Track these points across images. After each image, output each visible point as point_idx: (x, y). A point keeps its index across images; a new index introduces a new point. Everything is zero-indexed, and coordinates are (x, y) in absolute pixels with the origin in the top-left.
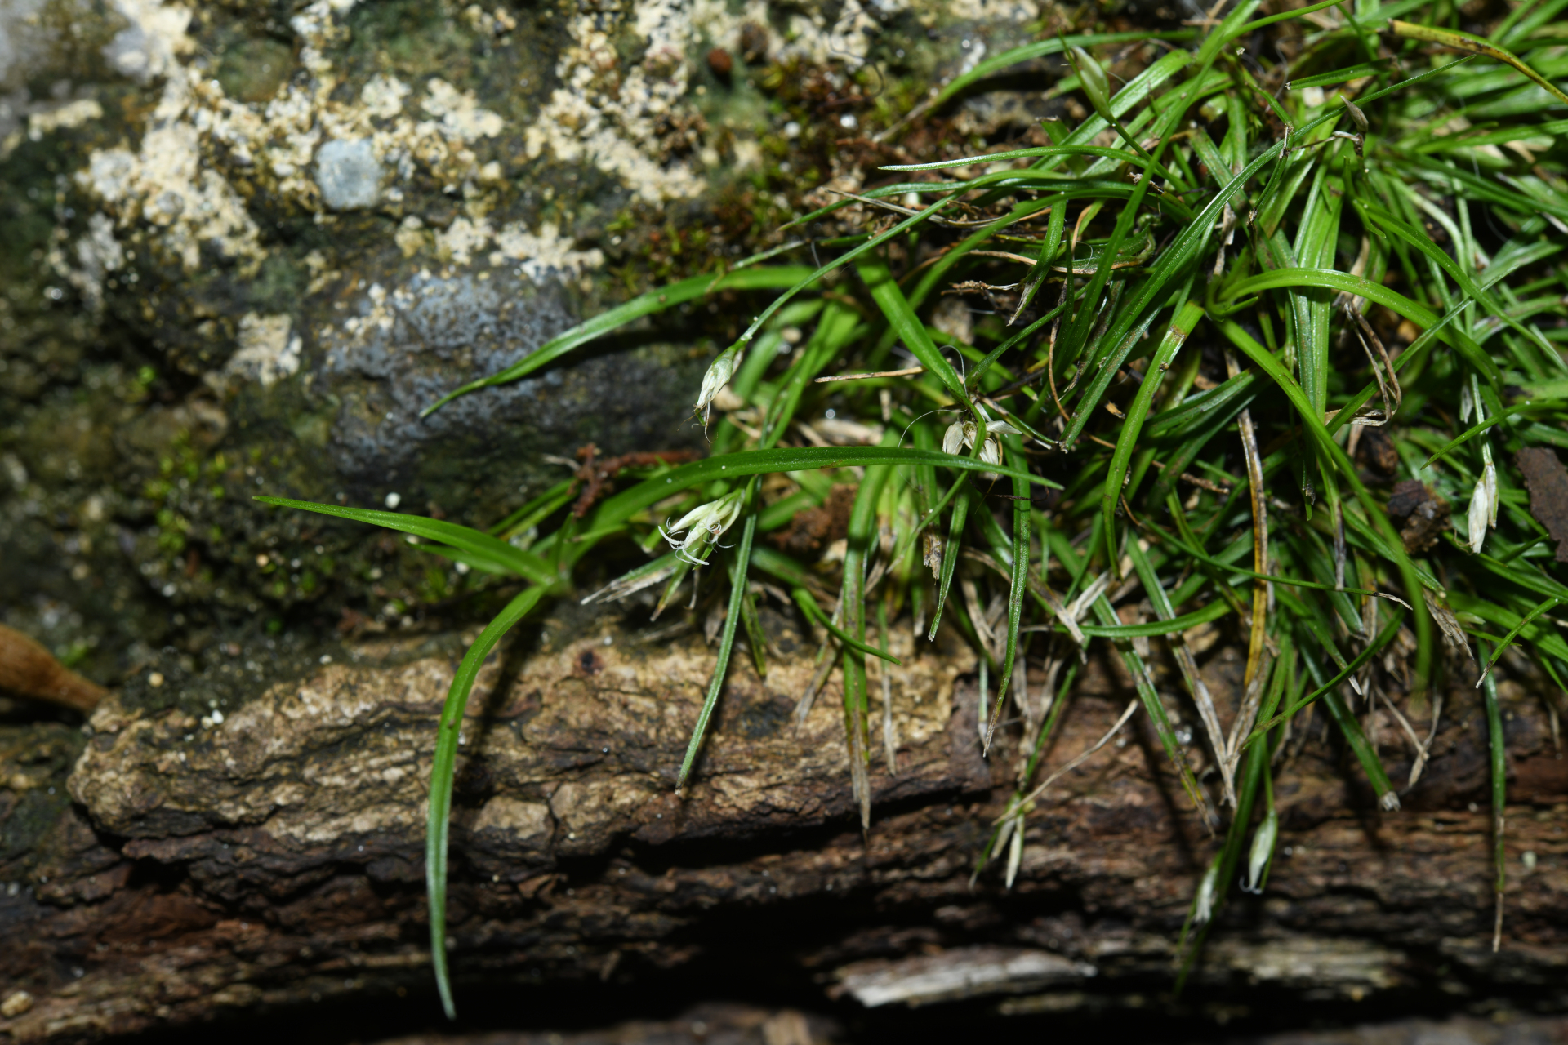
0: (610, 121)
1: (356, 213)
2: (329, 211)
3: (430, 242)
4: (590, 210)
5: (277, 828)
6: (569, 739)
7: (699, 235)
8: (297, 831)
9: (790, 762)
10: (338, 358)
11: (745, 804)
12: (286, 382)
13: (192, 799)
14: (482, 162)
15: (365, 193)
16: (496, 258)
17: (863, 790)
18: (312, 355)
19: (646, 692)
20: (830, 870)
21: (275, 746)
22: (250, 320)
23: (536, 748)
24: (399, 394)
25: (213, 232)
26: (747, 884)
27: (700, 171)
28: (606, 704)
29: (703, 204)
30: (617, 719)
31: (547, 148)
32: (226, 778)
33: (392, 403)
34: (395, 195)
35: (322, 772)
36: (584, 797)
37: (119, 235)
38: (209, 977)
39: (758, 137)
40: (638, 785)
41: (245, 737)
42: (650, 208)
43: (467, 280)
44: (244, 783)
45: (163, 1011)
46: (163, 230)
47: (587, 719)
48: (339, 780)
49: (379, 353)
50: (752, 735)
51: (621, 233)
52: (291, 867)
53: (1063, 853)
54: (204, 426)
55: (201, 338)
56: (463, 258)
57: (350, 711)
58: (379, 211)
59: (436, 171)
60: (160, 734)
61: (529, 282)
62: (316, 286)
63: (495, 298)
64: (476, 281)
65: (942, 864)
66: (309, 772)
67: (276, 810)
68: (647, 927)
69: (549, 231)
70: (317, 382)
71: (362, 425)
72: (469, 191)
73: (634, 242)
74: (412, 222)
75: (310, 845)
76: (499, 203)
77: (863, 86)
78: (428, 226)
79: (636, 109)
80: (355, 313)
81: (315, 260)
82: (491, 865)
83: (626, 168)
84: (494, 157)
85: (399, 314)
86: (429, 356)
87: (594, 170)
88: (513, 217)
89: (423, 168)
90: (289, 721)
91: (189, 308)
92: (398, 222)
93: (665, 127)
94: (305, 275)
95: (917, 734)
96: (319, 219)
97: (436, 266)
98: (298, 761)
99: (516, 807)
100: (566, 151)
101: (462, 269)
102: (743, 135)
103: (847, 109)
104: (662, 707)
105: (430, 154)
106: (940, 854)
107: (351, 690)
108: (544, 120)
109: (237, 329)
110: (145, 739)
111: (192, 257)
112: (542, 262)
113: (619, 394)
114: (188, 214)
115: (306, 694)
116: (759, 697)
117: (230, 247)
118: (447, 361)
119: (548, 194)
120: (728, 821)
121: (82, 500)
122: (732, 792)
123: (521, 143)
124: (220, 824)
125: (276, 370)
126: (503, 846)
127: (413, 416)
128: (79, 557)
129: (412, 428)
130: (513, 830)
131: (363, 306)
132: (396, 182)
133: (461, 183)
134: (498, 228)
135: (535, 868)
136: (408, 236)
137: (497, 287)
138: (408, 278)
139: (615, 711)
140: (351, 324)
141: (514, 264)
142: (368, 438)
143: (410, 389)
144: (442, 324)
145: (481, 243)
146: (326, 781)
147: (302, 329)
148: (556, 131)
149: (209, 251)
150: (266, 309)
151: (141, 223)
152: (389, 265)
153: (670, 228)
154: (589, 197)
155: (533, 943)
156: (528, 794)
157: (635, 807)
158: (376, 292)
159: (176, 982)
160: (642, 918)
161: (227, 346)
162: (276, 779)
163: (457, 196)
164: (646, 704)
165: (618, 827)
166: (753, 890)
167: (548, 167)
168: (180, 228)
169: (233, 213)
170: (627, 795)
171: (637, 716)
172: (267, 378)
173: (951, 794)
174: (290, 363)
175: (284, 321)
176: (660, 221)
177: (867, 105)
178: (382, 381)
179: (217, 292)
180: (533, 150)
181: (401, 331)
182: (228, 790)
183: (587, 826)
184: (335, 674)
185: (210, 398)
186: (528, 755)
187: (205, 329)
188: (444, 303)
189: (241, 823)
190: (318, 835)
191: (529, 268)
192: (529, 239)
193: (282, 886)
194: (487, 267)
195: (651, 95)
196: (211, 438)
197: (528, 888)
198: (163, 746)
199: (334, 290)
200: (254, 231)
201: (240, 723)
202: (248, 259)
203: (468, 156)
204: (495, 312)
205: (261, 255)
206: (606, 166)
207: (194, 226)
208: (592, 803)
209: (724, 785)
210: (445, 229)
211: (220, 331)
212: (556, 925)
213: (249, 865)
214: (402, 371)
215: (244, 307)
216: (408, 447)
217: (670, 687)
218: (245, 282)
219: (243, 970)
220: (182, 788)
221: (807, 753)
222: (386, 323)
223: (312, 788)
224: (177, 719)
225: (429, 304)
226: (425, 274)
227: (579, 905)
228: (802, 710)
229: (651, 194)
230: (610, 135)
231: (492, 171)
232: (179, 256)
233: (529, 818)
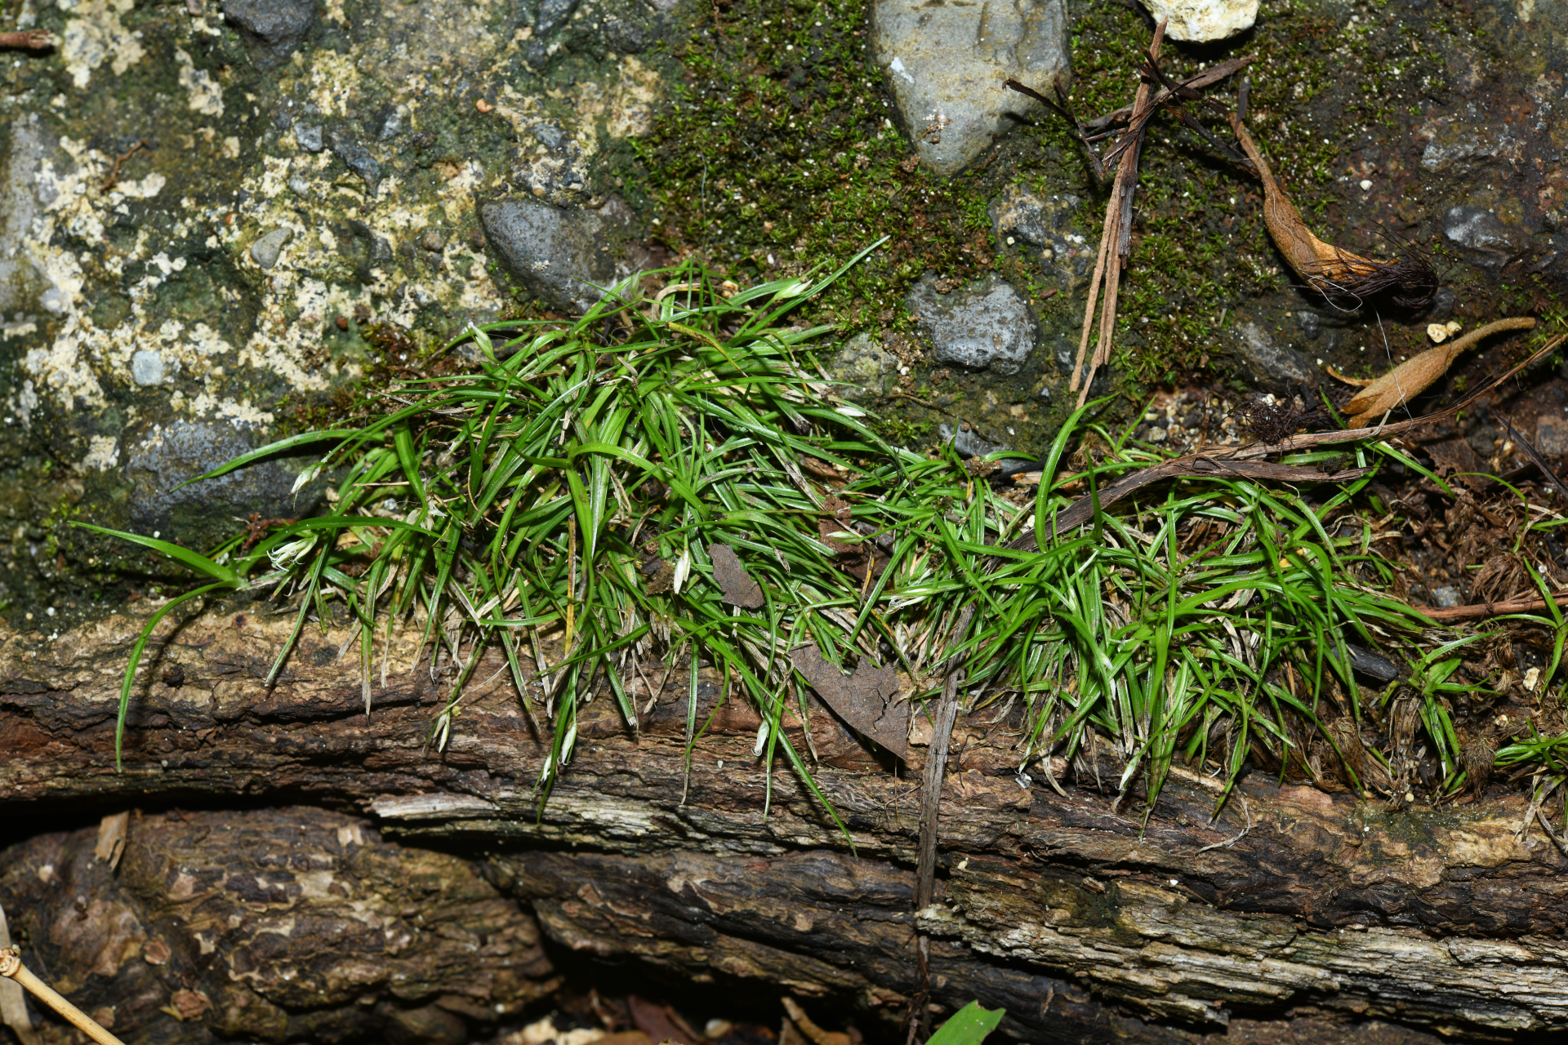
0: (281, 349)
1: (150, 388)
2: (137, 385)
3: (187, 405)
4: (267, 394)
5: (77, 693)
6: (225, 659)
7: (322, 411)
8: (87, 696)
9: (333, 679)
10: (135, 461)
11: (307, 697)
12: (111, 471)
13: (37, 675)
14: (214, 366)
15: (155, 378)
16: (218, 415)
17: (367, 696)
18: (124, 459)
19: (266, 638)
20: (351, 737)
21: (79, 652)
22: (96, 438)
23: (208, 662)
24: (163, 480)
25: (82, 393)
26: (312, 742)
27: (327, 376)
28: (246, 642)
29: (326, 395)
30: (250, 650)
31: (248, 360)
32: (52, 665)
33: (159, 484)
34: (170, 380)
35: (102, 666)
36: (229, 688)
37: (36, 391)
38: (44, 771)
39: (361, 363)
40: (256, 684)
41: (66, 646)
42: (299, 395)
43: (201, 425)
44: (64, 670)
45: (19, 787)
46: (56, 391)
47: (235, 649)
48: (111, 671)
49: (155, 458)
50: (318, 664)
51: (283, 407)
52: (83, 714)
53: (474, 739)
54: (75, 492)
55: (71, 446)
56: (201, 414)
57: (119, 637)
58: (162, 387)
59: (191, 369)
60: (26, 642)
61: (233, 428)
62: (130, 423)
63: (214, 435)
64: (206, 426)
65: (414, 741)
66: (95, 666)
67: (78, 684)
68: (263, 762)
69: (246, 403)
70: (125, 472)
71: (143, 494)
72: (207, 380)
73: (290, 411)
74: (178, 394)
75: (93, 703)
76: (222, 387)
77: (412, 338)
78: (186, 397)
79: (294, 344)
80: (145, 438)
81: (131, 410)
82: (182, 720)
83: (289, 374)
84: (220, 364)
85: (166, 440)
86: (179, 462)
87: (272, 373)
88: (230, 394)
89: (185, 367)
90: (89, 640)
91: (66, 430)
92: (172, 393)
93: (309, 354)
94: (125, 418)
95: (400, 670)
96: (132, 389)
97: (188, 416)
98: (92, 660)
99: (196, 692)
100: (258, 362)
101: (200, 419)
102: (352, 361)
103: (401, 350)
104: (273, 646)
105: (189, 360)
106: (413, 734)
107: (122, 627)
108: (249, 347)
109: (89, 443)
110: (18, 644)
111: (70, 405)
112: (242, 419)
113: (274, 488)
114: (70, 383)
115: (99, 626)
116: (322, 645)
117: (89, 401)
118: (187, 465)
119: (247, 384)
120: (298, 706)
121: (15, 527)
122: (301, 691)
123: (236, 357)
124: (51, 689)
125: (107, 465)
126: (188, 710)
127: (168, 492)
128: (12, 558)
129: (167, 498)
130: (193, 703)
131: (150, 435)
132: (170, 374)
133: (203, 376)
134: (220, 399)
135: (204, 724)
136: (177, 400)
137: (215, 430)
138: (173, 422)
139: (249, 647)
140: (143, 443)
141: (227, 419)
142: (146, 503)
143: (167, 478)
144: (186, 446)
145: (211, 407)
146: (104, 671)
147: (121, 445)
148: (253, 353)
149: (79, 402)
150: (104, 433)
151: (46, 385)
152: (165, 415)
153: (308, 407)
154: (269, 388)
155: (207, 766)
156: (202, 685)
157: (253, 695)
158: (157, 428)
159: (27, 773)
160: (261, 756)
161: (84, 451)
162: (79, 669)
163: (201, 382)
164: (266, 645)
165: (245, 704)
166: (315, 745)
167: (248, 371)
168: (65, 390)
169: (93, 385)
170: (250, 688)
171: (260, 650)
172: (103, 469)
173: (412, 701)
174: (113, 461)
175: (113, 440)
176: (303, 402)
177: (415, 347)
178: (155, 473)
179: (82, 423)
180: (241, 362)
181: (166, 450)
182: (55, 672)
183: (228, 703)
184: (116, 617)
185: (76, 477)
186: (205, 666)
187: (74, 441)
188: (188, 435)
189: (59, 690)
190: (99, 698)
191: (234, 421)
192: (236, 406)
193: (78, 724)
194: (213, 419)
195: (302, 337)
196: (76, 498)
197: (201, 734)
198: (27, 648)
199: (138, 425)
200: (102, 394)
201: (64, 639)
202: (99, 408)
203: (208, 363)
204: (212, 442)
205: (104, 404)
206: (279, 372)
207: (72, 389)
208: (232, 692)
209: (298, 686)
210: (194, 399)
211: (81, 442)
212: (218, 756)
213: (62, 711)
214: (165, 469)
215: (92, 432)
216: (165, 507)
217: (278, 636)
218: (94, 419)
219: (62, 769)
220: (33, 669)
221: (341, 675)
222: (159, 444)
223: (97, 674)
224: (37, 636)
225: (181, 436)
226: (181, 421)
227: (227, 747)
228: (341, 652)
229: (301, 388)
230: (282, 356)
231: (219, 371)
232: (63, 404)
233: (202, 698)
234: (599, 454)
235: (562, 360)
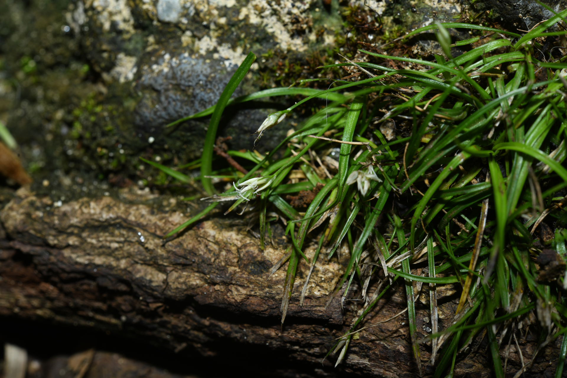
0: (275, 13)
1: (168, 24)
2: (159, 21)
3: (193, 42)
4: (257, 46)
5: (67, 253)
6: (181, 252)
7: (298, 68)
8: (74, 256)
9: (262, 288)
10: (146, 79)
11: (239, 299)
12: (128, 83)
13: (40, 232)
14: (220, 16)
15: (173, 17)
16: (216, 56)
17: (285, 307)
18: (138, 76)
19: (217, 243)
20: (268, 337)
21: (74, 221)
22: (121, 56)
23: (168, 252)
24: (163, 99)
25: (117, 18)
26: (236, 332)
27: (306, 42)
28: (200, 242)
29: (303, 55)
30: (202, 250)
31: (247, 17)
32: (52, 227)
33: (160, 102)
34: (185, 21)
35: (89, 236)
36: (180, 277)
37: (86, 11)
38: (35, 302)
39: (336, 35)
40: (201, 278)
41: (65, 214)
42: (282, 51)
43: (201, 61)
44: (61, 231)
45: (17, 310)
46: (99, 13)
47: (190, 246)
48: (94, 241)
49: (161, 80)
50: (252, 273)
51: (267, 59)
52: (68, 269)
53: (366, 361)
54: (101, 93)
55: (103, 58)
56: (203, 52)
57: (105, 216)
58: (177, 25)
59: (202, 15)
60: (38, 204)
61: (225, 68)
62: (149, 49)
63: (209, 70)
64: (204, 63)
65: (317, 350)
66: (84, 235)
67: (68, 246)
68: (197, 336)
69: (239, 50)
70: (136, 86)
71: (147, 107)
72: (212, 26)
73: (271, 64)
74: (188, 33)
75: (77, 263)
76: (223, 34)
77: (381, 23)
78: (194, 36)
79: (286, 10)
80: (157, 63)
81: (151, 39)
82: (140, 292)
83: (278, 33)
84: (224, 15)
85: (172, 68)
86: (177, 87)
87: (264, 31)
88: (226, 41)
89: (197, 12)
90: (82, 213)
91: (101, 45)
92: (184, 32)
93: (296, 21)
94: (146, 44)
95: (317, 293)
96: (155, 23)
97: (192, 52)
98: (82, 229)
99: (155, 272)
100: (254, 20)
101: (201, 56)
102: (330, 32)
103: (371, 32)
104: (220, 251)
105: (201, 8)
106: (317, 345)
107: (109, 207)
108: (250, 6)
109: (116, 58)
110: (32, 204)
111: (107, 26)
112: (233, 62)
113: (247, 122)
114: (111, 8)
115: (93, 204)
116: (259, 259)
117: (122, 26)
118: (183, 91)
119: (243, 36)
120: (230, 304)
121: (56, 110)
122: (235, 293)
123: (238, 12)
124: (47, 245)
125: (126, 78)
126: (145, 286)
127: (165, 109)
128: (50, 132)
129: (163, 113)
130: (151, 281)
131: (160, 61)
132: (186, 15)
133: (210, 22)
134: (220, 44)
135: (156, 299)
136: (186, 38)
137: (211, 67)
138: (180, 54)
139: (202, 247)
140: (155, 67)
141: (222, 59)
142: (147, 113)
143: (167, 98)
144: (185, 75)
145: (211, 48)
146: (89, 240)
147: (139, 65)
148: (252, 11)
149: (114, 25)
150: (128, 53)
151: (92, 8)
152: (175, 48)
153: (287, 62)
154: (258, 41)
155: (154, 329)
156: (161, 269)
157: (198, 286)
158: (167, 57)
159: (23, 300)
160: (196, 333)
161: (111, 65)
162: (72, 234)
163: (207, 27)
164: (215, 247)
165: (189, 293)
166: (238, 335)
167: (246, 25)
168: (105, 14)
169: (126, 13)
170: (195, 280)
171: (210, 251)
172: (122, 80)
173: (323, 321)
174: (131, 76)
175: (134, 60)
176: (284, 58)
177: (381, 32)
178: (158, 92)
179: (112, 42)
180: (241, 17)
181: (170, 75)
182: (53, 232)
183: (177, 288)
184: (107, 200)
185: (104, 83)
186: (164, 254)
187: (105, 55)
188: (189, 67)
189: (54, 247)
190: (80, 260)
191: (227, 63)
192: (231, 51)
193: (64, 276)
194: (211, 58)
195: (293, 6)
196: (101, 98)
197: (153, 306)
198: (37, 209)
199: (155, 51)
200: (132, 22)
201: (66, 208)
202: (128, 32)
203: (215, 12)
204: (207, 76)
205: (132, 31)
206: (270, 30)
207: (111, 14)
208: (182, 280)
209: (233, 289)
210: (200, 39)
211: (110, 57)
212: (164, 324)
213: (53, 263)
214: (167, 90)
215: (120, 50)
216: (161, 120)
217: (226, 244)
218: (124, 41)
219: (48, 304)
220: (38, 226)
221: (269, 287)
222: (166, 70)
223: (83, 241)
224: (47, 200)
225: (183, 66)
226: (186, 55)
227: (173, 320)
228: (273, 269)
229: (284, 46)
230: (274, 18)
231: (223, 21)
232: (102, 25)
233: (158, 278)
234: (521, 154)
235: (505, 66)
